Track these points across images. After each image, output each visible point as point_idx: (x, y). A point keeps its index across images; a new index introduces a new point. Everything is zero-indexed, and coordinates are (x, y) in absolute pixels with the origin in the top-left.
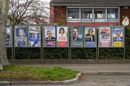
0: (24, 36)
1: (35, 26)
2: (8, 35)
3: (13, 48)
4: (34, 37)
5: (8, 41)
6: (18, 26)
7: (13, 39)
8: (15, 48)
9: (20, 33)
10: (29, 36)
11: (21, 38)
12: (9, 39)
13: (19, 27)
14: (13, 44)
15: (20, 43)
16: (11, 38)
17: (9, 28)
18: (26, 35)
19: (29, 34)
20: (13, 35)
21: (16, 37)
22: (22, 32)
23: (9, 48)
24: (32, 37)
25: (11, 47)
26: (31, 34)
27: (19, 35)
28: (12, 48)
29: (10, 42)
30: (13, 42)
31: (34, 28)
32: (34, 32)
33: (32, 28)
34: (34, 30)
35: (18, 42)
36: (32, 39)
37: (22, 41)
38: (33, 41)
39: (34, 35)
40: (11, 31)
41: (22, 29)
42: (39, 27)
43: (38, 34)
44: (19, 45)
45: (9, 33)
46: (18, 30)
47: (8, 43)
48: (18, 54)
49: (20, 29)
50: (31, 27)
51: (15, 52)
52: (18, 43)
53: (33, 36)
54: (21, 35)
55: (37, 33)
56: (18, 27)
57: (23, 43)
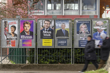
0: (87, 33)
1: (102, 20)
2: (66, 32)
3: (73, 48)
4: (100, 34)
5: (67, 40)
6: (79, 20)
7: (73, 37)
8: (75, 48)
9: (82, 29)
10: (94, 33)
11: (83, 36)
12: (67, 37)
13: (81, 21)
14: (73, 43)
15: (81, 42)
16: (70, 36)
17: (67, 22)
18: (89, 32)
19: (93, 30)
20: (73, 32)
21: (76, 35)
22: (85, 28)
23: (67, 49)
24: (97, 35)
25: (70, 47)
26: (96, 30)
27: (80, 32)
28: (71, 49)
29: (69, 41)
30: (73, 41)
31: (100, 22)
32: (100, 28)
33: (98, 22)
34: (100, 24)
35: (79, 41)
36: (97, 37)
37: (84, 39)
38: (99, 40)
39: (100, 32)
40: (70, 26)
41: (85, 24)
42: (107, 21)
43: (105, 30)
44: (80, 45)
45: (67, 29)
46: (79, 25)
47: (67, 42)
48: (79, 57)
49: (81, 23)
50: (96, 22)
51: (75, 54)
52: (79, 43)
53: (98, 33)
54: (83, 32)
55: (104, 28)
56: (79, 22)
57: (85, 42)
